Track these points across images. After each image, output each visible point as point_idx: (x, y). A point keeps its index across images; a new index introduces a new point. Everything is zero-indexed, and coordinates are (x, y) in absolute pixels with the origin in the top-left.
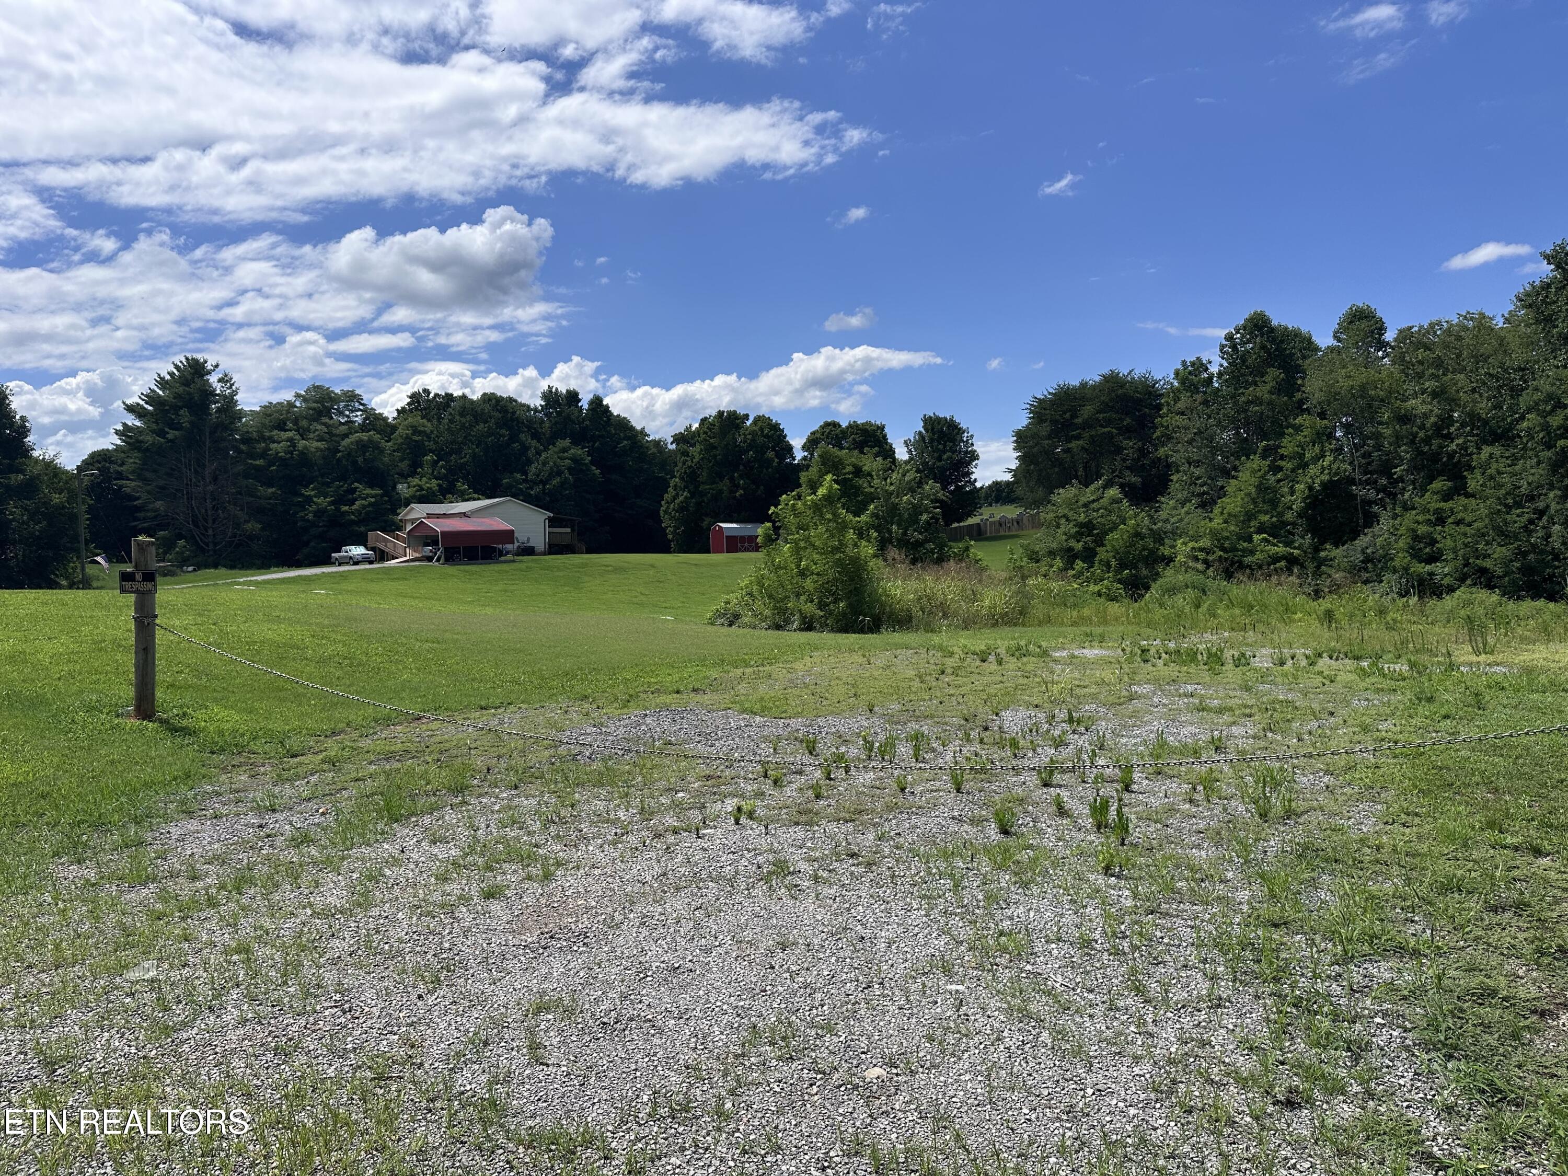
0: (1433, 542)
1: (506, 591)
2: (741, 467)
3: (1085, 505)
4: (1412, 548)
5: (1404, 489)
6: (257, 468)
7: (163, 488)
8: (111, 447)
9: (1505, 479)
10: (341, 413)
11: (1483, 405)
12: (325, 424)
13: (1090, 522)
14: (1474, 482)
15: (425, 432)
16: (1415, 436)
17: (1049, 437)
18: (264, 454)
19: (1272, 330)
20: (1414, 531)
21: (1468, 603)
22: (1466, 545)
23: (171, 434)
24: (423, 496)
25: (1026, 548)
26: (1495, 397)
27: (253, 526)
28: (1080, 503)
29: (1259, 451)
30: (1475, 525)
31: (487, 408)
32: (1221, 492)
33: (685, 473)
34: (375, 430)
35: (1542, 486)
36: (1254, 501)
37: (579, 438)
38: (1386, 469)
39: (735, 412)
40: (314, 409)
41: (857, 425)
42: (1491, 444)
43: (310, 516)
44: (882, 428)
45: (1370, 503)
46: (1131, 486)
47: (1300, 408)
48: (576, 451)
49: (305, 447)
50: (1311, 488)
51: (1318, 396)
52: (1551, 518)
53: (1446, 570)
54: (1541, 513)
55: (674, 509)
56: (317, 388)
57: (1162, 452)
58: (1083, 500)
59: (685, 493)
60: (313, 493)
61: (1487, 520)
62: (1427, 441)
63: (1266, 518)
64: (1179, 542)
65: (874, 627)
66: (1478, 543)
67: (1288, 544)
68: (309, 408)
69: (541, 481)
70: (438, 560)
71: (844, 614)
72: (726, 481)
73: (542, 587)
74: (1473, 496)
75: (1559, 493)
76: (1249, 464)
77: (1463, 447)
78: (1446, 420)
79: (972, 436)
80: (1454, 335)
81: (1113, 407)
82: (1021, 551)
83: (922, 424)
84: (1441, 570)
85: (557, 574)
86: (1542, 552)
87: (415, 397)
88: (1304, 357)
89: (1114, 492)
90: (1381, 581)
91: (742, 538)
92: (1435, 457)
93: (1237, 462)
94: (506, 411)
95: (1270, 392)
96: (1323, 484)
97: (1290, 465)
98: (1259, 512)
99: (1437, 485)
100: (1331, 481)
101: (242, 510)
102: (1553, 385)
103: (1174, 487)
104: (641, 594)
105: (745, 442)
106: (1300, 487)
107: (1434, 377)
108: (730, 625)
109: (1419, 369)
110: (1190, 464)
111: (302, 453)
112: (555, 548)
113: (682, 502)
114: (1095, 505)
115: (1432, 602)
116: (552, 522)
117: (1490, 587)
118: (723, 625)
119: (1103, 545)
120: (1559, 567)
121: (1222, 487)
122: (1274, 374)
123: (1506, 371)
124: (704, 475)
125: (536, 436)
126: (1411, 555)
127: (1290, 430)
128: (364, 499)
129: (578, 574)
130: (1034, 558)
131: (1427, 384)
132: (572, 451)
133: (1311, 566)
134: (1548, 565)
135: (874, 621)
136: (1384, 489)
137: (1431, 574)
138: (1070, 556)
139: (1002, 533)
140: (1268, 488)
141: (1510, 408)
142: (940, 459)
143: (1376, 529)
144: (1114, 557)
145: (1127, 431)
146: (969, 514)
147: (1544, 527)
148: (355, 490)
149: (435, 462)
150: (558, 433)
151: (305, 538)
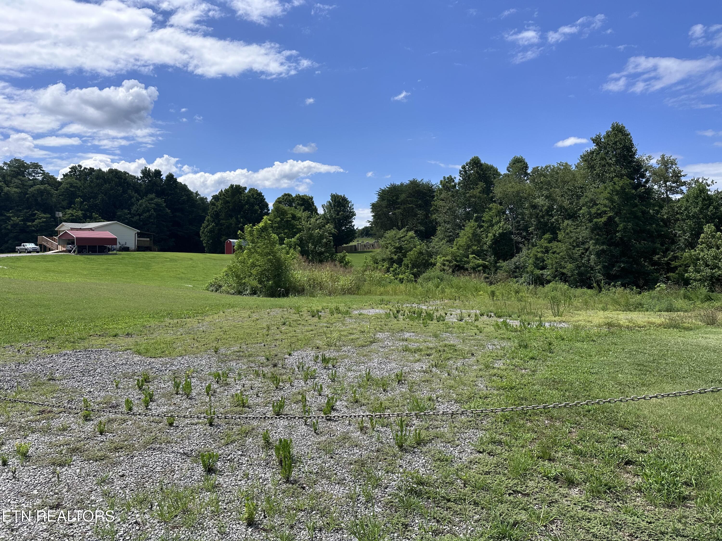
0: (544, 261)
1: (107, 269)
2: (242, 213)
3: (399, 239)
4: (535, 263)
5: (533, 237)
9: (573, 235)
10: (30, 174)
11: (565, 203)
12: (19, 179)
13: (401, 247)
14: (561, 236)
15: (77, 186)
16: (538, 214)
17: (386, 207)
19: (481, 165)
20: (536, 255)
21: (555, 289)
22: (556, 263)
24: (73, 219)
25: (373, 257)
26: (570, 199)
28: (397, 238)
29: (474, 218)
30: (561, 254)
31: (112, 176)
32: (457, 235)
33: (213, 214)
34: (48, 184)
35: (587, 238)
36: (471, 240)
37: (159, 194)
38: (526, 229)
39: (239, 185)
40: (14, 171)
41: (300, 196)
42: (568, 219)
43: (9, 227)
44: (312, 198)
45: (519, 243)
46: (421, 231)
47: (491, 200)
48: (158, 200)
49: (8, 191)
50: (494, 235)
51: (499, 195)
52: (590, 252)
53: (548, 273)
54: (587, 250)
55: (207, 232)
56: (17, 160)
57: (434, 216)
58: (398, 236)
59: (213, 224)
60: (11, 215)
61: (565, 252)
62: (543, 217)
63: (475, 248)
64: (438, 257)
65: (286, 294)
66: (561, 262)
67: (483, 260)
68: (12, 171)
69: (138, 214)
70: (74, 252)
71: (271, 287)
72: (234, 219)
73: (128, 268)
74: (560, 241)
75: (594, 242)
76: (469, 224)
77: (557, 220)
78: (551, 208)
79: (353, 205)
80: (555, 172)
81: (414, 195)
82: (370, 258)
83: (330, 198)
84: (547, 273)
85: (138, 261)
86: (586, 267)
87: (73, 169)
88: (495, 178)
89: (411, 233)
90: (522, 277)
92: (546, 224)
93: (464, 223)
95: (480, 193)
96: (499, 234)
97: (486, 225)
98: (473, 245)
99: (547, 236)
100: (503, 233)
102: (593, 195)
103: (438, 232)
104: (182, 273)
105: (244, 200)
106: (490, 235)
107: (547, 189)
108: (216, 291)
109: (541, 185)
110: (445, 222)
111: (6, 194)
112: (140, 248)
113: (211, 228)
114: (403, 239)
115: (540, 288)
116: (140, 235)
117: (565, 281)
118: (213, 290)
119: (406, 257)
120: (592, 273)
121: (458, 234)
122: (481, 185)
123: (575, 188)
124: (223, 215)
125: (137, 191)
126: (534, 266)
127: (487, 210)
128: (40, 219)
129: (150, 262)
130: (376, 262)
131: (544, 192)
132: (156, 200)
133: (493, 269)
134: (588, 272)
135: (286, 291)
136: (525, 237)
137: (542, 275)
138: (392, 261)
139: (365, 250)
140: (477, 235)
141: (576, 204)
142: (338, 214)
143: (520, 254)
144: (410, 263)
145: (419, 207)
146: (351, 241)
147: (588, 256)
148: (35, 214)
149: (82, 203)
150: (149, 191)
151: (6, 239)
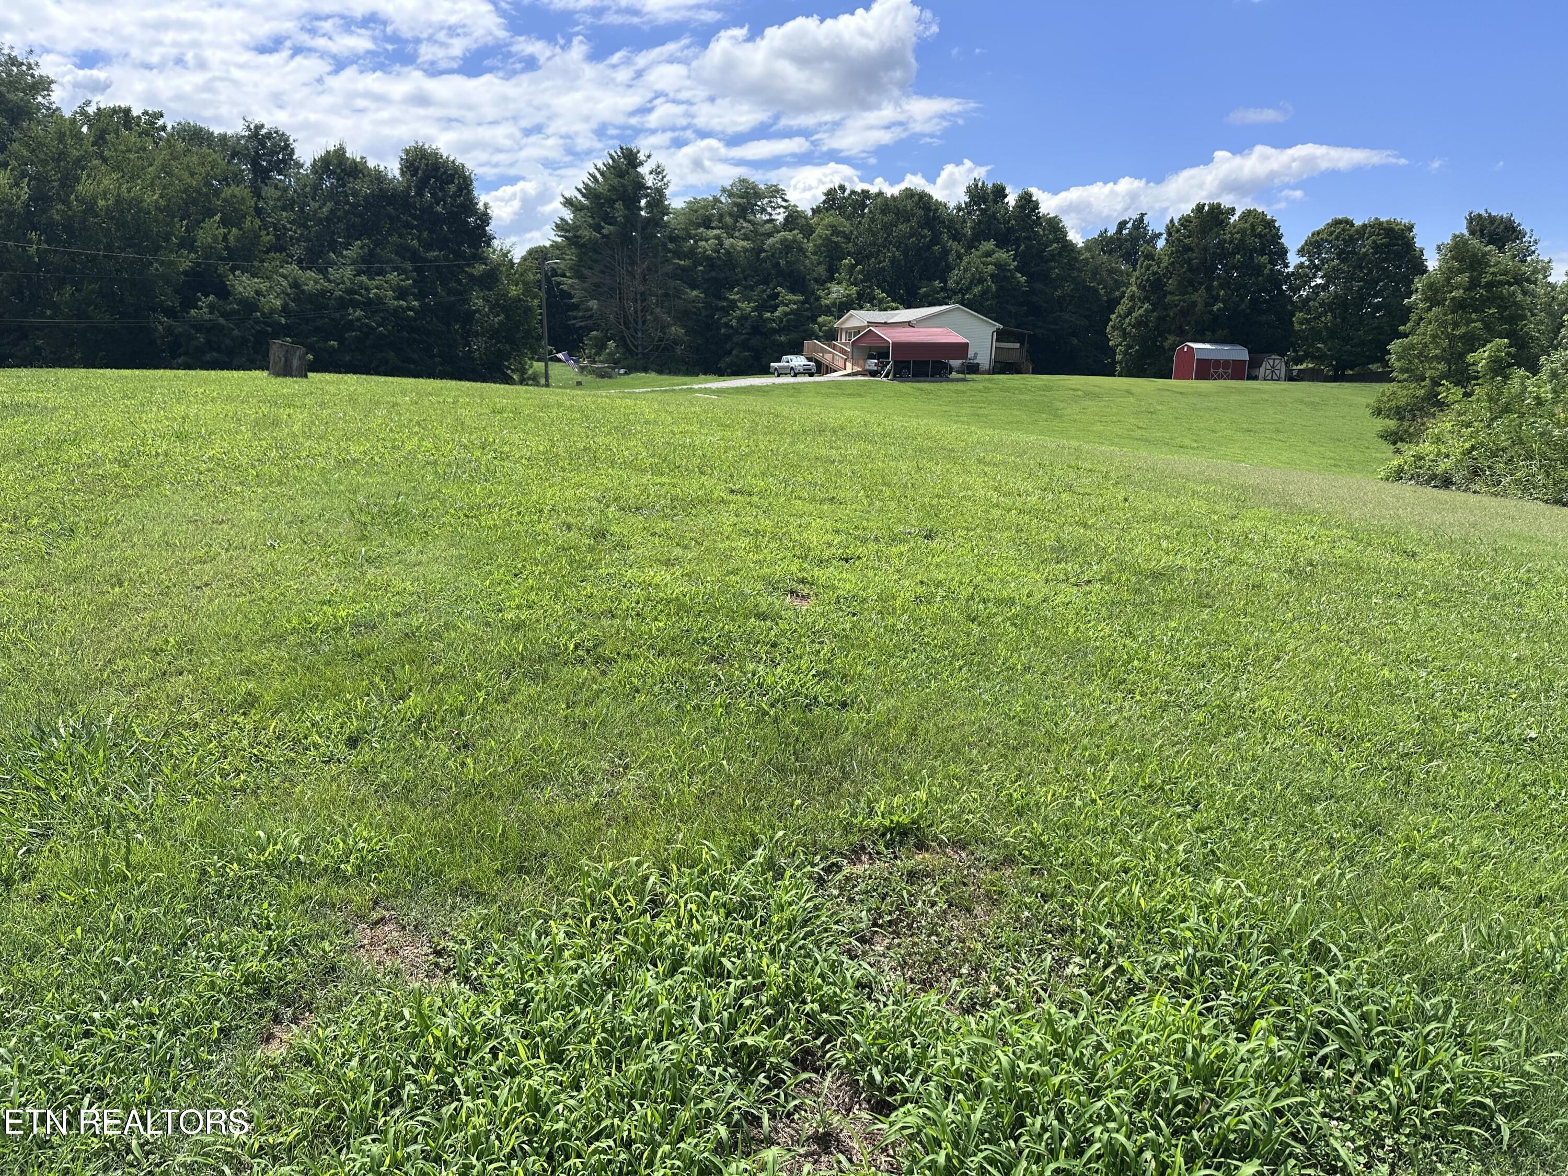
6: (683, 269)
7: (597, 285)
8: (548, 244)
10: (763, 210)
12: (750, 222)
15: (844, 232)
18: (692, 252)
23: (607, 229)
27: (677, 331)
31: (909, 204)
33: (1148, 280)
34: (796, 229)
37: (1004, 240)
39: (1219, 205)
40: (739, 205)
41: (1381, 224)
43: (734, 322)
44: (1410, 228)
48: (1002, 255)
49: (732, 246)
55: (1130, 324)
56: (741, 182)
59: (1146, 306)
60: (737, 297)
68: (735, 204)
69: (961, 291)
72: (1201, 291)
87: (830, 194)
91: (1217, 362)
94: (929, 209)
101: (669, 313)
105: (1231, 242)
111: (729, 252)
112: (1003, 366)
113: (1141, 316)
116: (1001, 336)
124: (1171, 284)
125: (957, 237)
128: (787, 305)
132: (996, 255)
148: (778, 294)
149: (853, 267)
150: (980, 234)
151: (728, 346)
